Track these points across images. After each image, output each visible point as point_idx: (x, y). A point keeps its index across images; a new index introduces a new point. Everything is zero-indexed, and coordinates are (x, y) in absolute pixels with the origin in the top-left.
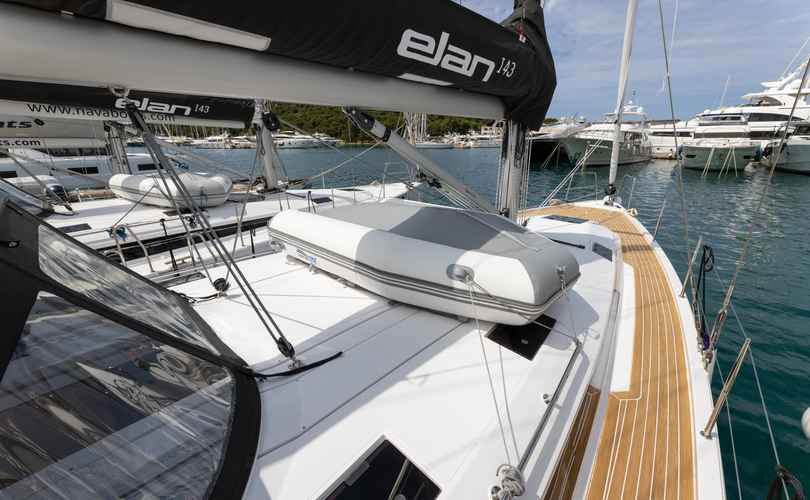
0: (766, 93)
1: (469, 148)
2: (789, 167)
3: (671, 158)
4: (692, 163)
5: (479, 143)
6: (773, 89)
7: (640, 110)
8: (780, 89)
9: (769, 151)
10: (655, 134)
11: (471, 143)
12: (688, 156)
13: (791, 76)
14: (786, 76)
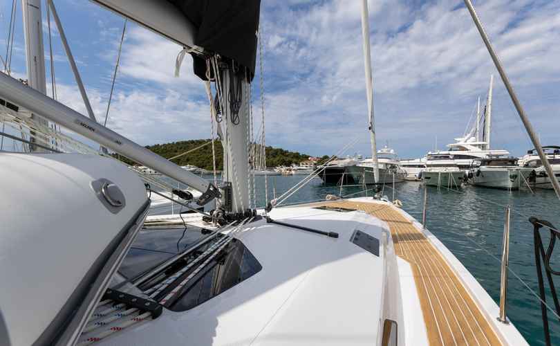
0: (458, 144)
1: (292, 175)
2: (486, 185)
3: (416, 181)
4: (430, 182)
5: (299, 172)
6: (461, 142)
7: (392, 151)
8: (466, 142)
9: (471, 176)
10: (404, 166)
11: (293, 172)
12: (426, 178)
13: (469, 135)
14: (466, 135)
